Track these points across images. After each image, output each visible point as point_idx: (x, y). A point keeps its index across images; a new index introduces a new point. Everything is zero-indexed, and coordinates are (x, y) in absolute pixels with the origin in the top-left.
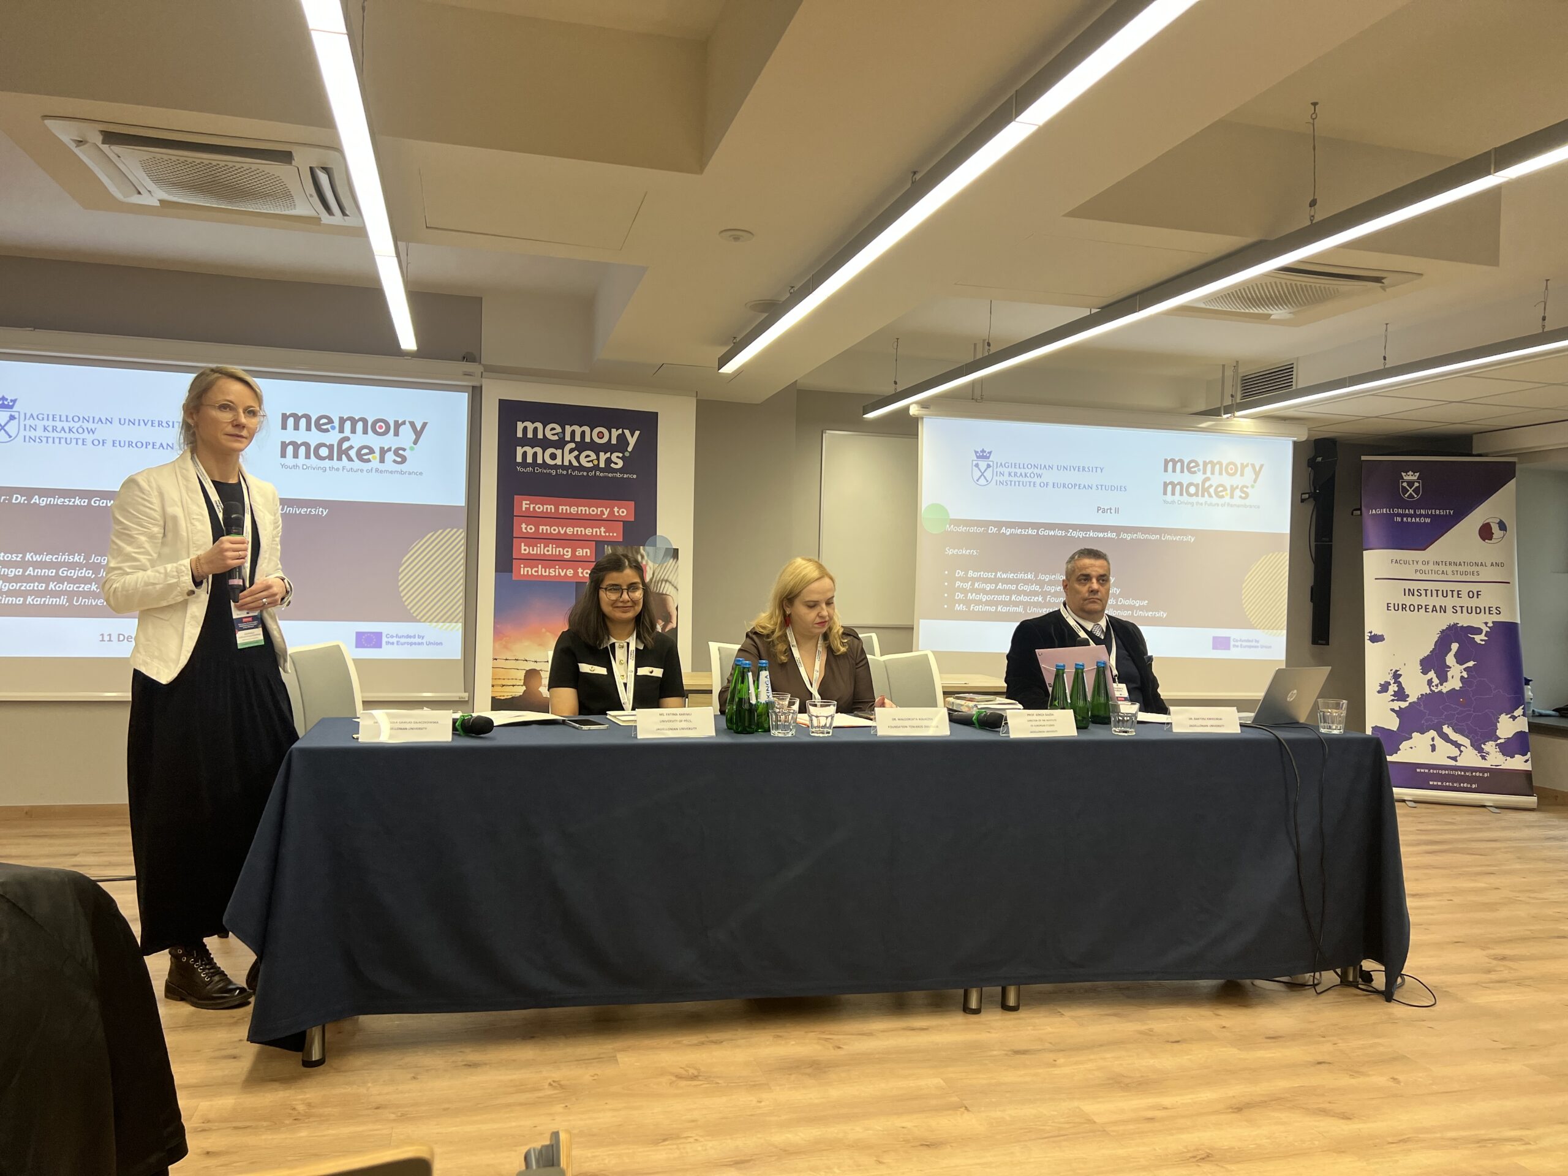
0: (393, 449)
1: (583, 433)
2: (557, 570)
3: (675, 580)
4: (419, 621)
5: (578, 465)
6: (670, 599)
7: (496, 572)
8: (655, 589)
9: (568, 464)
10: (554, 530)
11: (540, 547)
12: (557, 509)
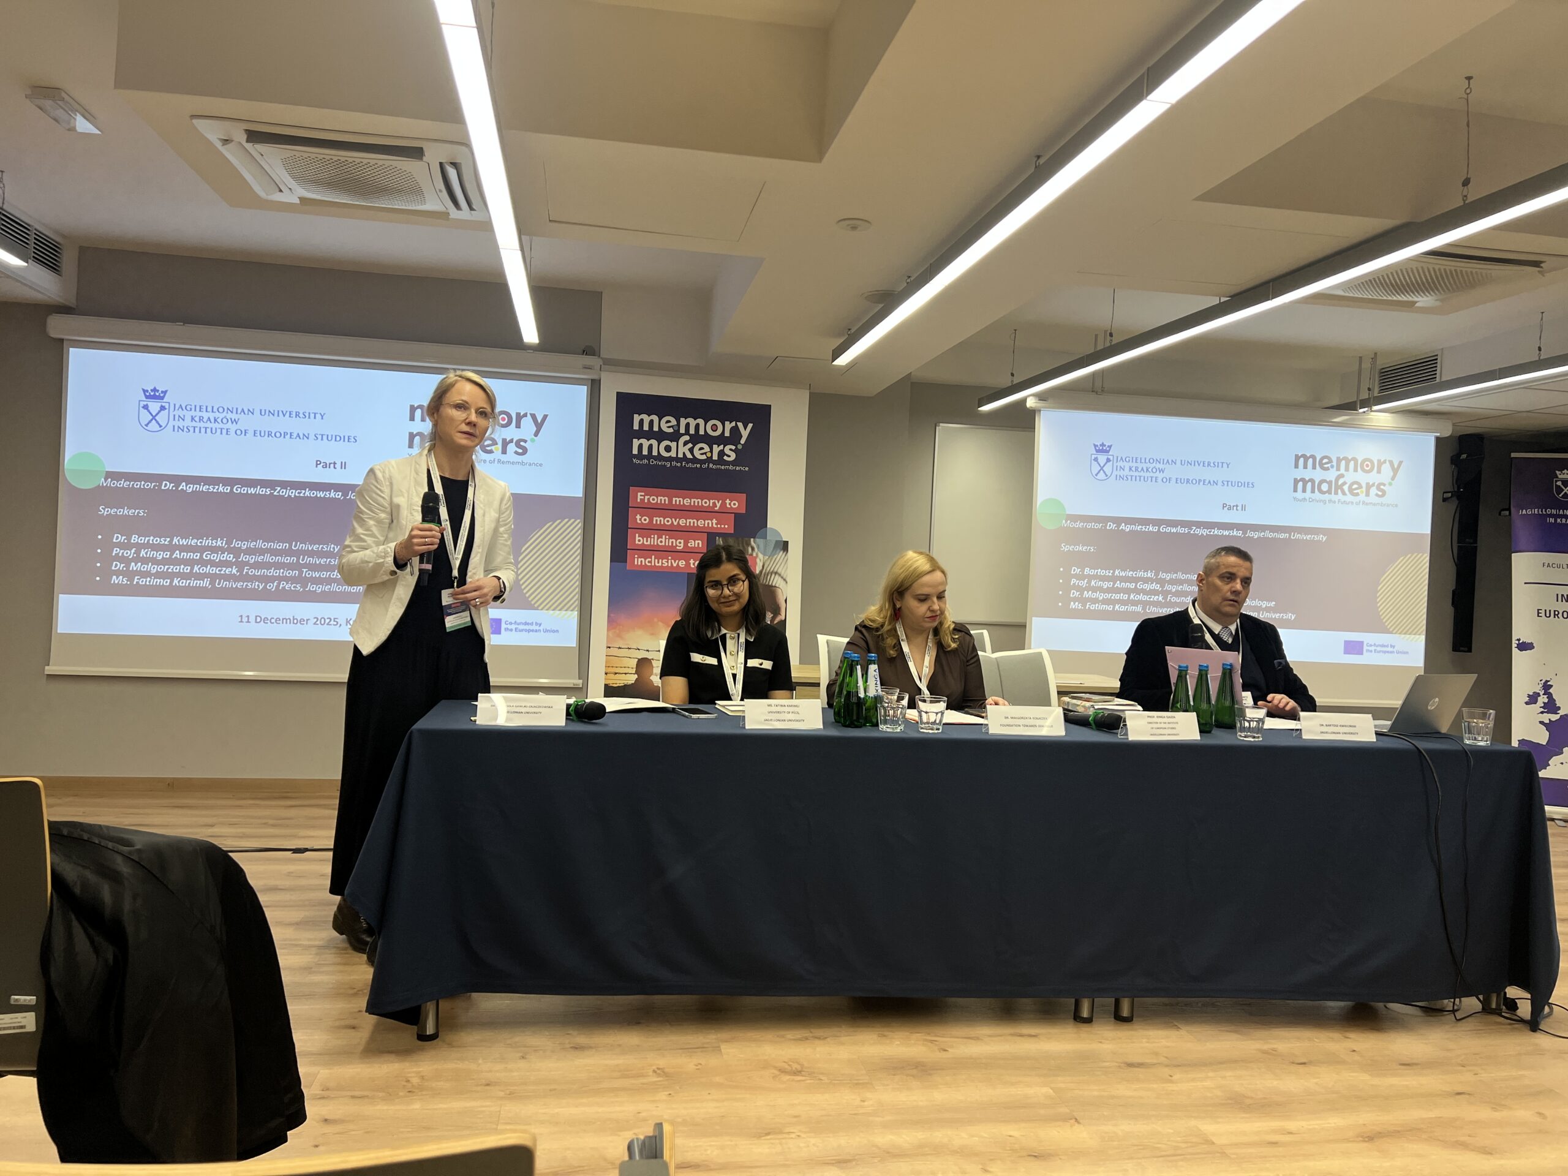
0: (514, 441)
1: (697, 426)
2: (670, 561)
3: (785, 571)
4: (537, 609)
5: (692, 457)
6: (779, 592)
7: (611, 562)
8: (765, 581)
9: (682, 457)
10: (667, 521)
11: (654, 538)
12: (670, 501)
